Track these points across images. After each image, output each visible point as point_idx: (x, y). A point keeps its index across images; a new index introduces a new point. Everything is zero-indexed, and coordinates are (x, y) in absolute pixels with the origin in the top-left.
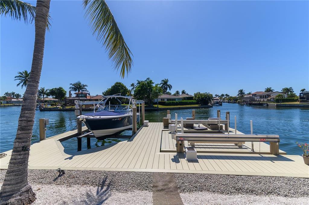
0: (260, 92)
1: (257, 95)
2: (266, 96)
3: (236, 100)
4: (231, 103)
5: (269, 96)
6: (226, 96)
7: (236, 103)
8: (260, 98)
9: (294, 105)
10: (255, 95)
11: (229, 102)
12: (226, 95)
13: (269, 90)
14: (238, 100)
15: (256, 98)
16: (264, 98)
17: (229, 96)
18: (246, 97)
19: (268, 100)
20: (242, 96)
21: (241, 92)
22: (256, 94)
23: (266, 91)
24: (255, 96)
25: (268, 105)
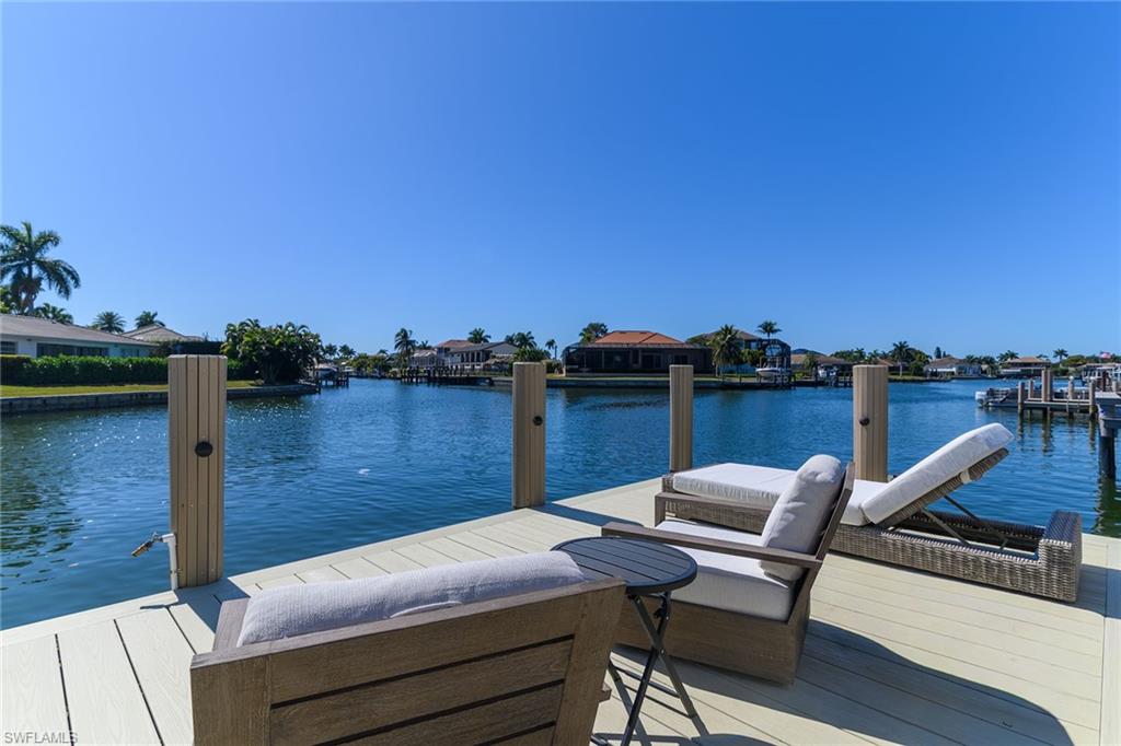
0: (459, 341)
1: (452, 350)
2: (478, 354)
3: (386, 368)
4: (367, 377)
5: (487, 355)
6: (341, 354)
7: (384, 377)
8: (463, 361)
9: (556, 381)
10: (444, 350)
11: (357, 377)
12: (345, 349)
13: (477, 337)
14: (390, 368)
15: (448, 361)
16: (473, 361)
17: (351, 352)
18: (418, 358)
19: (487, 368)
20: (408, 353)
21: (404, 339)
22: (449, 349)
23: (470, 340)
24: (446, 356)
25: (492, 383)
